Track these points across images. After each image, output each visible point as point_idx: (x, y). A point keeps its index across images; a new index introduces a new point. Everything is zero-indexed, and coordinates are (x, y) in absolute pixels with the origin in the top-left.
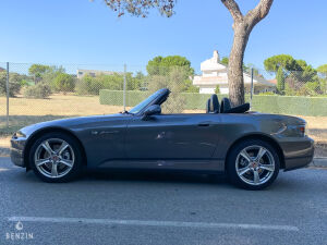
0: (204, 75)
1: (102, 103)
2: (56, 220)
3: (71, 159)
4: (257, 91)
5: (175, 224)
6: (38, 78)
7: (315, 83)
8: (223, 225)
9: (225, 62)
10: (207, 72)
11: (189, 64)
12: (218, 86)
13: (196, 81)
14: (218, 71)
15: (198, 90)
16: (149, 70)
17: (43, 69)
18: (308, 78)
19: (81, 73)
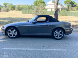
0: (48, 6)
1: (22, 13)
2: (14, 49)
3: (16, 33)
4: (62, 10)
5: (40, 49)
6: (6, 6)
7: (77, 7)
8: (50, 50)
9: (54, 2)
10: (49, 5)
11: (44, 2)
12: (52, 8)
13: (46, 7)
14: (52, 5)
15: (47, 9)
16: (34, 4)
17: (7, 4)
18: (75, 6)
19: (16, 5)
